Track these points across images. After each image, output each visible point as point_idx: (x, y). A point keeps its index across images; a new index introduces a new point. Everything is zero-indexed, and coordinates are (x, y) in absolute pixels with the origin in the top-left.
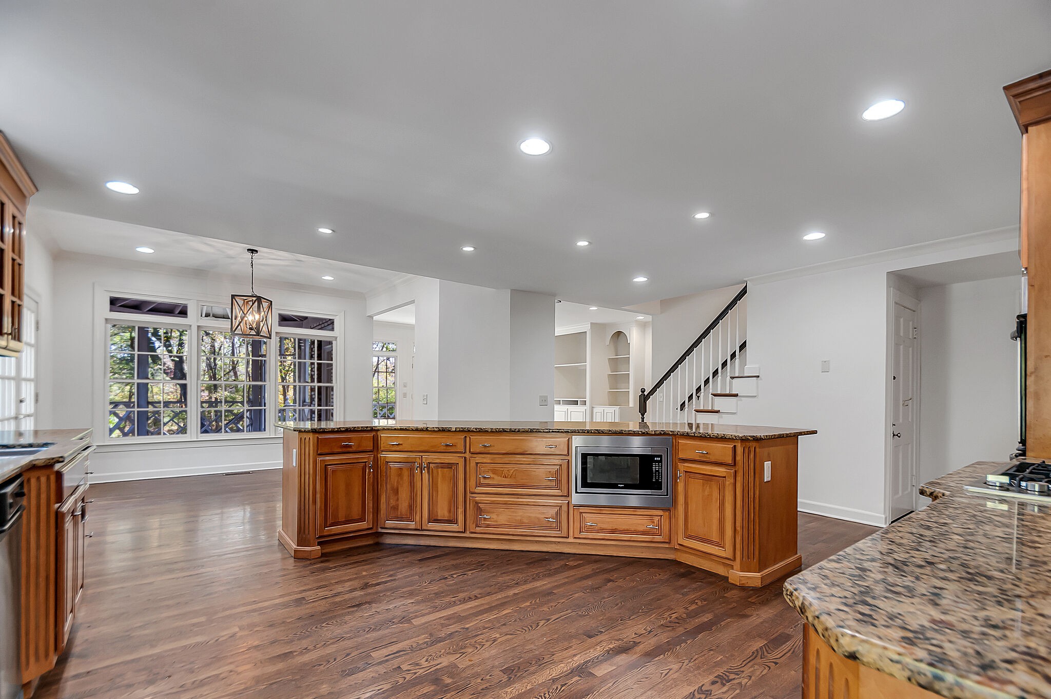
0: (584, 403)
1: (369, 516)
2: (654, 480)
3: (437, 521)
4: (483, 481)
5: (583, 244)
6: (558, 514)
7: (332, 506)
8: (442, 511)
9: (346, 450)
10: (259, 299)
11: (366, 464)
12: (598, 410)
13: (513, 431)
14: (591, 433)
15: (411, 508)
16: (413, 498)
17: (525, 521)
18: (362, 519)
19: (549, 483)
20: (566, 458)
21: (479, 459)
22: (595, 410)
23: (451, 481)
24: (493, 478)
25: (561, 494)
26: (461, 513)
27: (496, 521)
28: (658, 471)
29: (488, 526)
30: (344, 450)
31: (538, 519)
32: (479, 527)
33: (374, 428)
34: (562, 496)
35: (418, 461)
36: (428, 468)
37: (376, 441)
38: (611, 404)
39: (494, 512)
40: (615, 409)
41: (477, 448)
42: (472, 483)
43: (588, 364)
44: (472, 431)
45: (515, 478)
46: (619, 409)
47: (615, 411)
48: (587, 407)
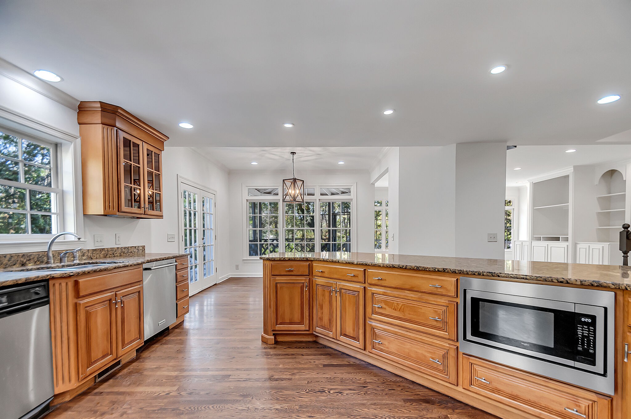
0: (567, 239)
1: (306, 321)
2: (580, 349)
3: (345, 335)
4: (377, 310)
5: (498, 70)
6: (445, 357)
7: (281, 311)
8: (349, 330)
9: (290, 273)
10: (295, 180)
11: (303, 284)
12: (582, 246)
13: (400, 268)
14: (483, 275)
15: (330, 321)
16: (331, 314)
17: (413, 355)
18: (301, 323)
19: (435, 323)
20: (455, 300)
21: (374, 289)
22: (579, 246)
23: (354, 306)
24: (385, 309)
25: (448, 337)
26: (361, 333)
27: (388, 348)
28: (588, 337)
29: (381, 350)
30: (288, 273)
31: (425, 356)
32: (375, 349)
33: (308, 259)
34: (449, 339)
35: (335, 286)
36: (341, 292)
37: (310, 268)
38: (600, 240)
39: (386, 340)
40: (603, 245)
41: (374, 280)
42: (369, 310)
43: (571, 205)
44: (369, 265)
45: (403, 311)
46: (610, 246)
47: (603, 247)
48: (570, 243)
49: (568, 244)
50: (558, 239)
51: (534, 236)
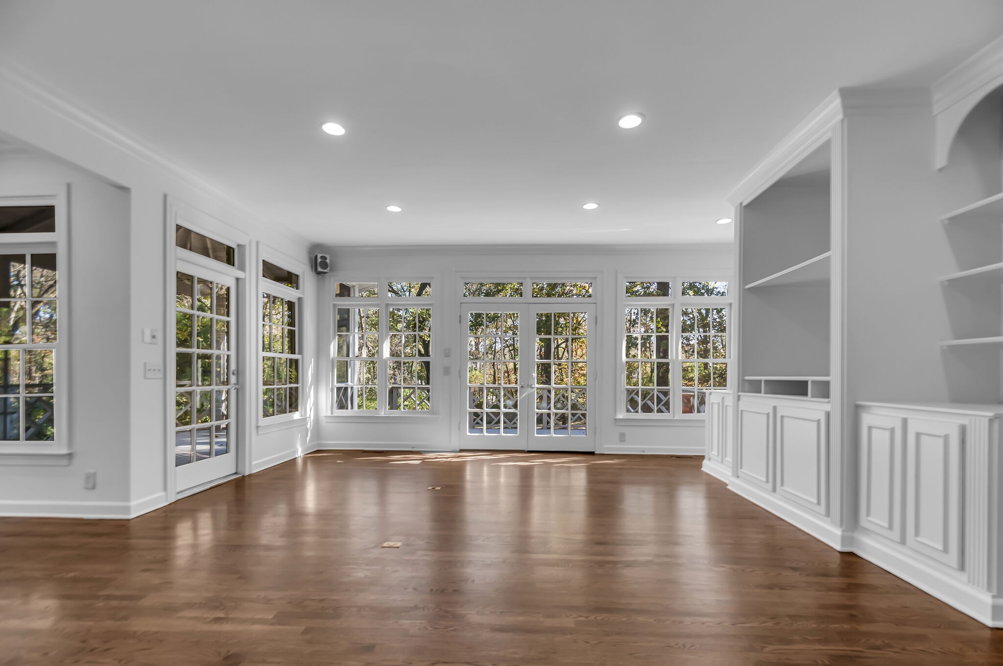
0: (824, 391)
12: (881, 420)
22: (867, 420)
40: (965, 421)
46: (996, 425)
47: (963, 430)
48: (833, 405)
49: (828, 407)
50: (799, 389)
51: (747, 378)
